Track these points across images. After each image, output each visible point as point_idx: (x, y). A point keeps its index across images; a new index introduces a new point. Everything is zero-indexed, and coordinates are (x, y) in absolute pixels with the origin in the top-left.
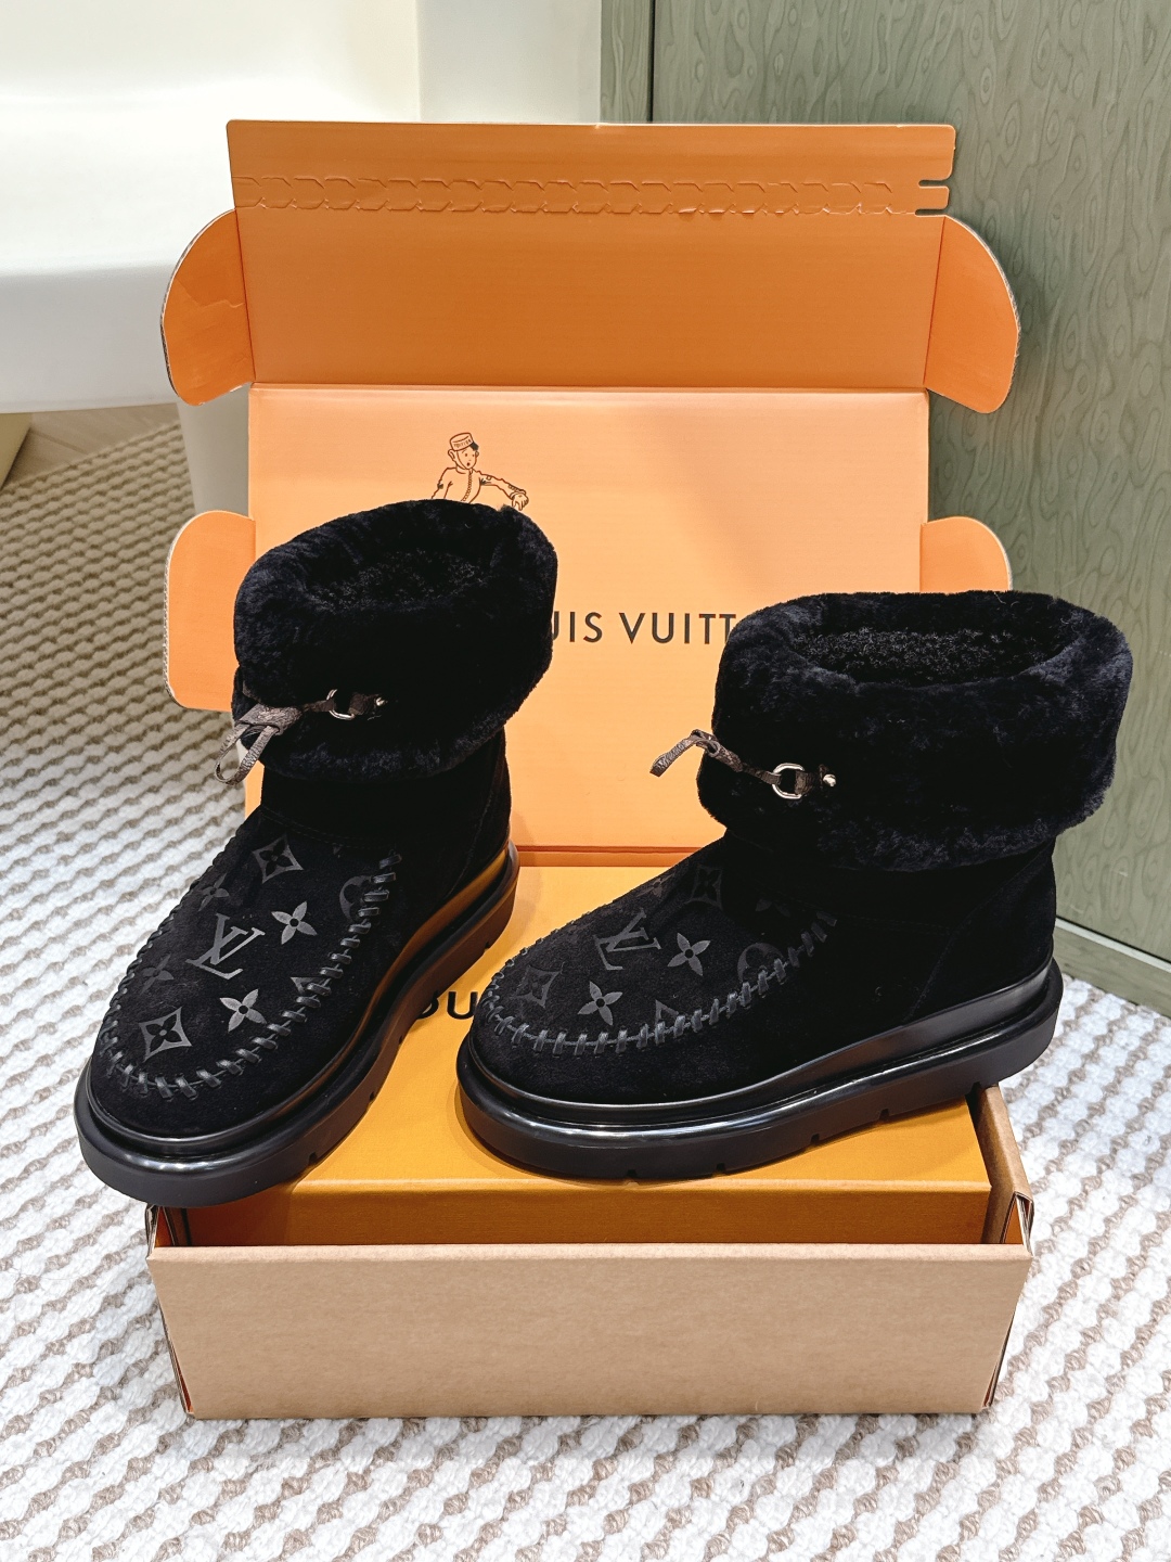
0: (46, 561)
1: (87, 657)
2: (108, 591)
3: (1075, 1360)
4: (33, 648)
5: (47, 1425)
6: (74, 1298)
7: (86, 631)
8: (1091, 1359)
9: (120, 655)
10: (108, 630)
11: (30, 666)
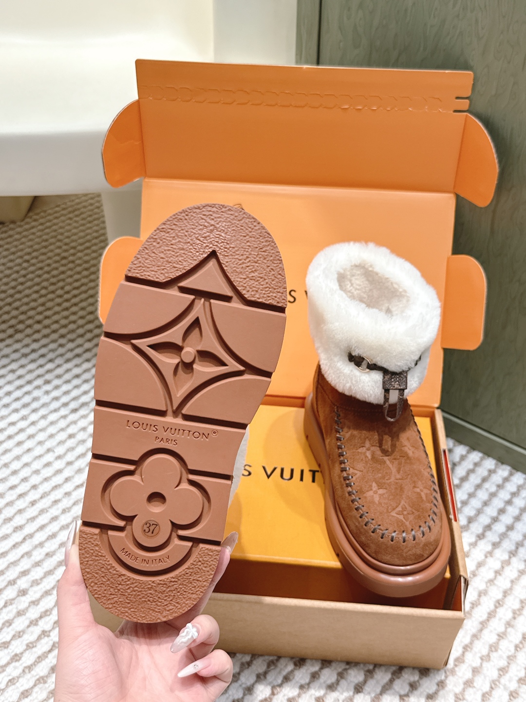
0: (44, 250)
1: (60, 296)
2: (71, 265)
3: (494, 648)
4: (37, 292)
5: (28, 659)
6: (43, 599)
7: (61, 284)
8: (501, 647)
9: (75, 296)
10: (70, 284)
11: (35, 300)
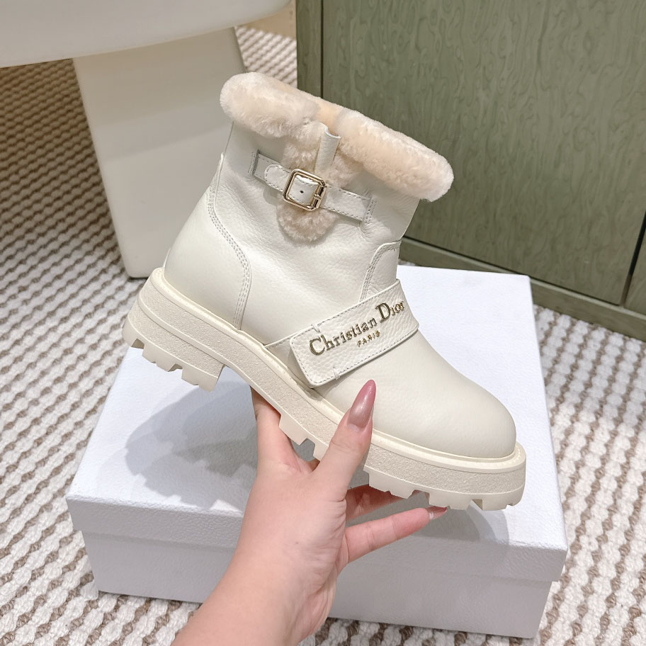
6: (79, 562)
8: (615, 523)
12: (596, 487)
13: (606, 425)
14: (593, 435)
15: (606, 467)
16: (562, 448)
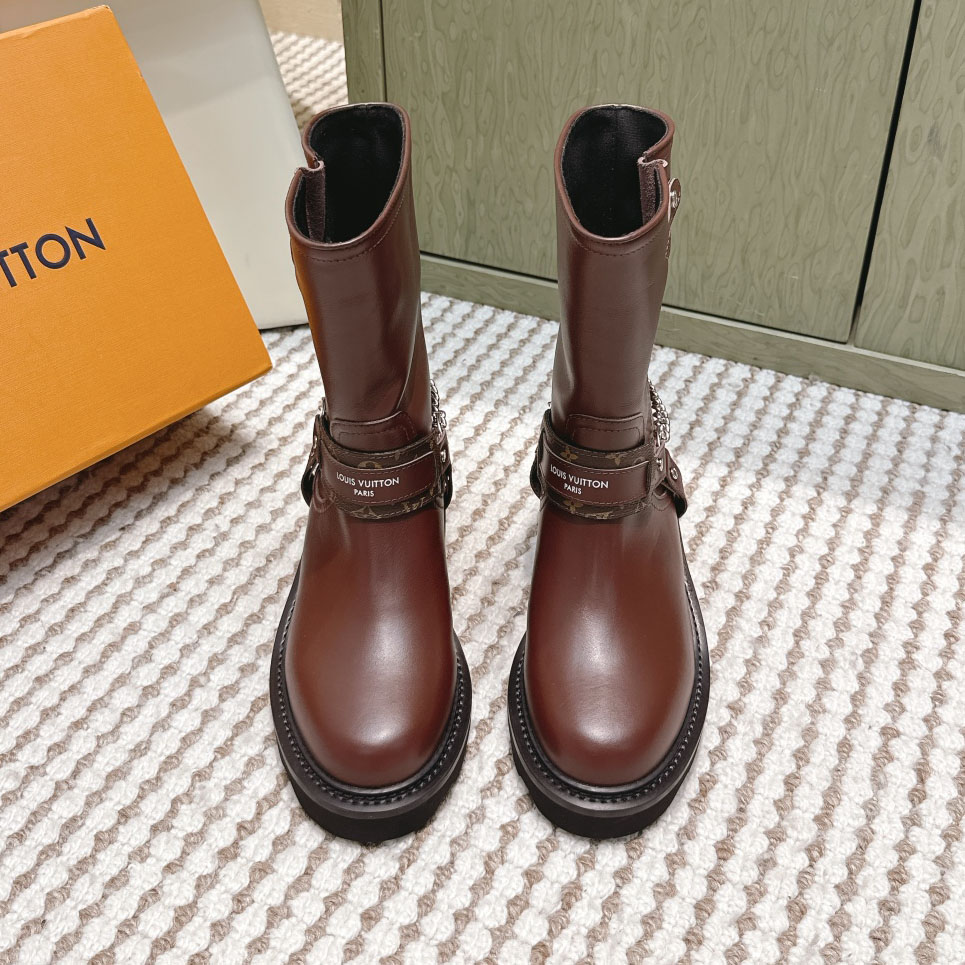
12: (821, 579)
13: (833, 502)
14: (814, 514)
15: (837, 553)
16: (768, 532)
